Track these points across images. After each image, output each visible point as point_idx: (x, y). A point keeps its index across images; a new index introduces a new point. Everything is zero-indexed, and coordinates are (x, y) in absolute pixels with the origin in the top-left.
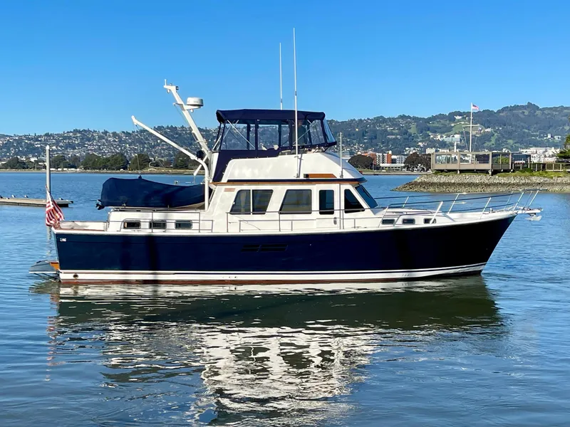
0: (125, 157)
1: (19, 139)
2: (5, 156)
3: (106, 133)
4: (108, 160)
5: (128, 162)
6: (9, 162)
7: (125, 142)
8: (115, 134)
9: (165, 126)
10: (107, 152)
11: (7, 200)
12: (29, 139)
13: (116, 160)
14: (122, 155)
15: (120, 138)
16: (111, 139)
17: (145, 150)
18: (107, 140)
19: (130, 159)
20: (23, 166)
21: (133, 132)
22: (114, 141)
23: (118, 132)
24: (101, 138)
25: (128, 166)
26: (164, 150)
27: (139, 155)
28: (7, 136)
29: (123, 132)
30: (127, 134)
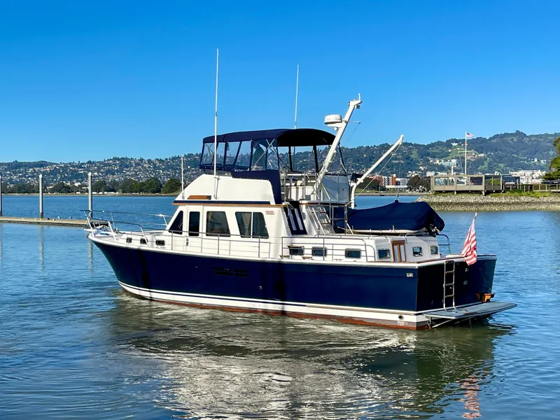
0: (159, 181)
1: (65, 167)
2: (52, 181)
3: (142, 160)
4: (143, 184)
5: (161, 186)
6: (56, 187)
7: (159, 168)
8: (150, 161)
9: (194, 154)
10: (143, 177)
11: (53, 221)
12: (73, 166)
13: (151, 184)
14: (157, 179)
15: (154, 165)
16: (147, 166)
17: (177, 175)
18: (142, 166)
19: (164, 183)
20: (68, 190)
21: (166, 159)
22: (149, 167)
23: (153, 159)
24: (137, 164)
25: (162, 189)
26: (193, 174)
27: (171, 180)
28: (54, 164)
29: (157, 159)
30: (161, 161)
